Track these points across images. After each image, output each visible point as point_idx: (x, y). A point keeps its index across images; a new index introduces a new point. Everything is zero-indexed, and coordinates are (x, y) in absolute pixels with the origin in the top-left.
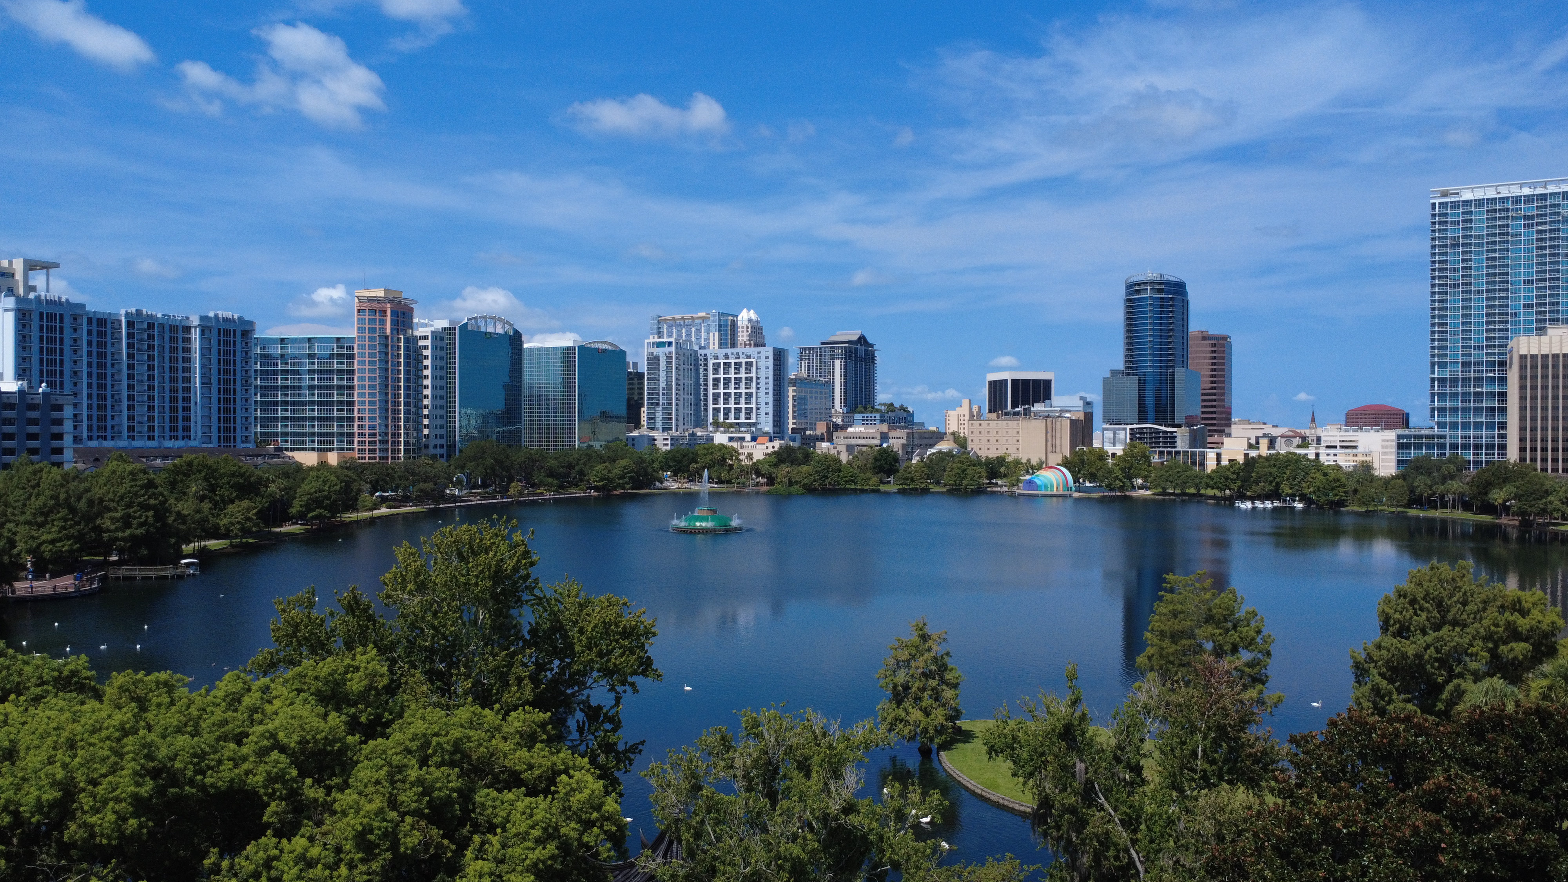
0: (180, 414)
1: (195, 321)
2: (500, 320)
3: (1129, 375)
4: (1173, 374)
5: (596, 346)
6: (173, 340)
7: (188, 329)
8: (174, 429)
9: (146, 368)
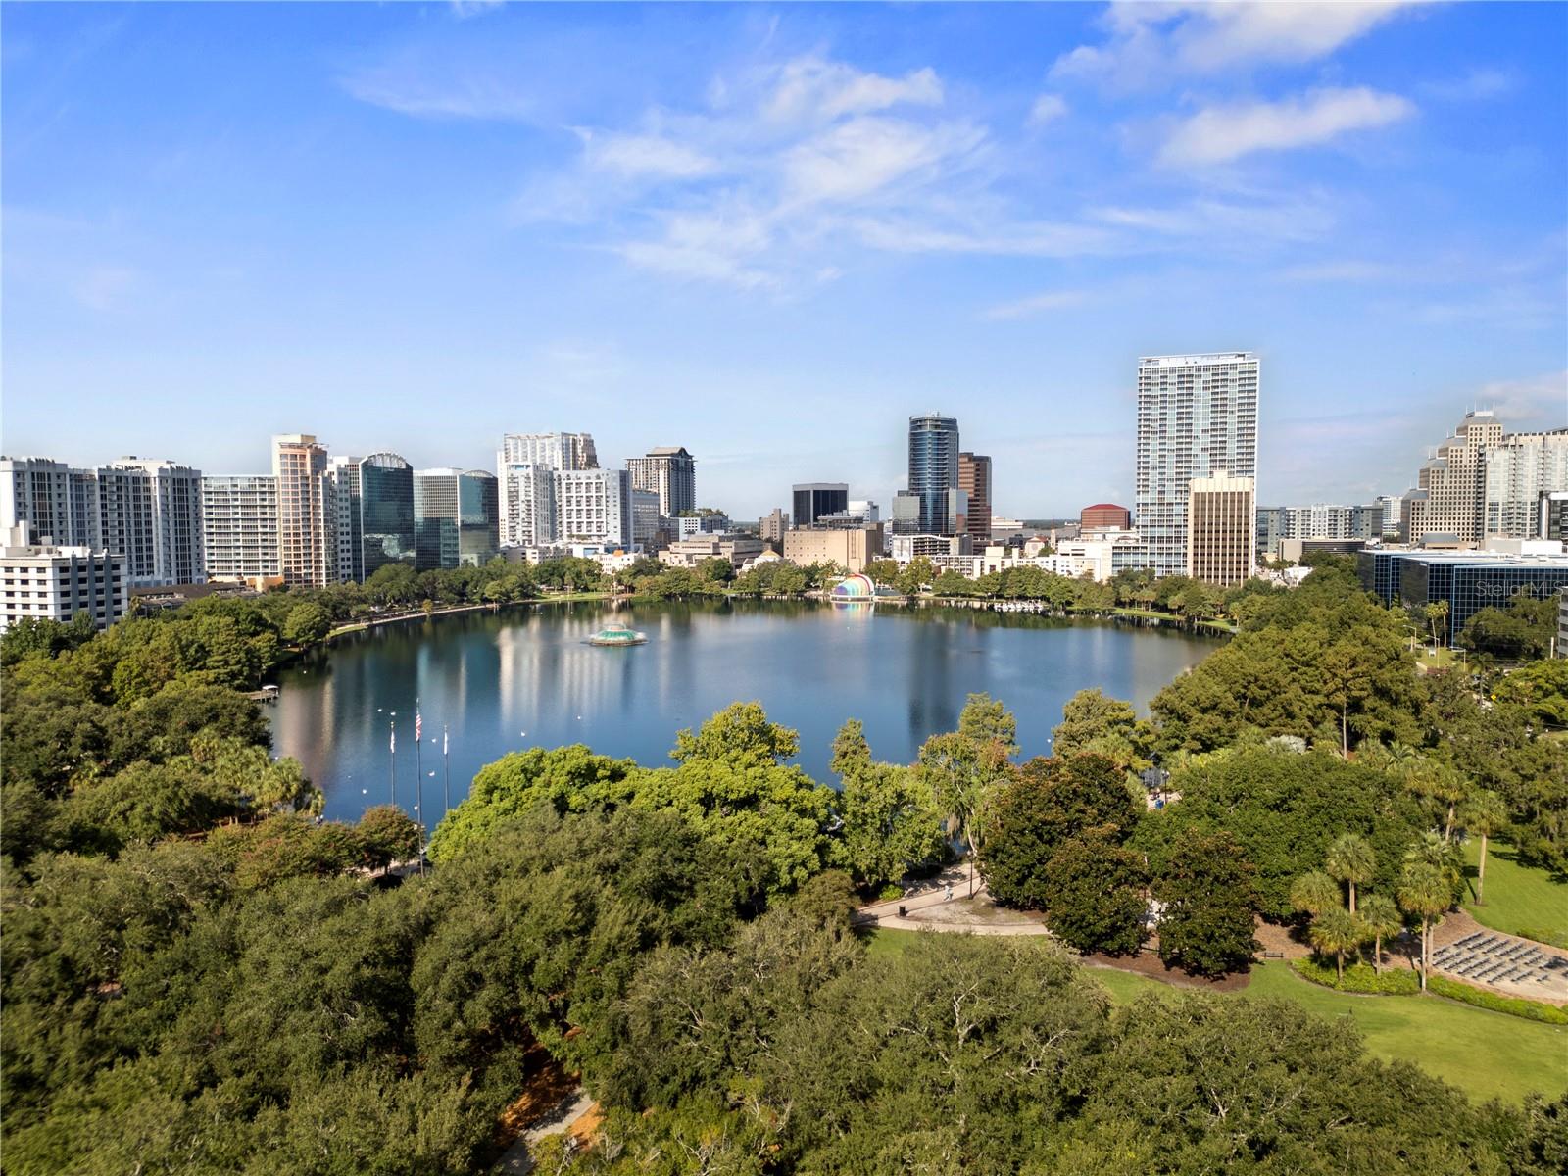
0: (145, 553)
1: (154, 473)
2: (395, 456)
3: (912, 495)
4: (947, 494)
5: (474, 475)
6: (136, 490)
7: (147, 480)
8: (140, 566)
9: (116, 515)
